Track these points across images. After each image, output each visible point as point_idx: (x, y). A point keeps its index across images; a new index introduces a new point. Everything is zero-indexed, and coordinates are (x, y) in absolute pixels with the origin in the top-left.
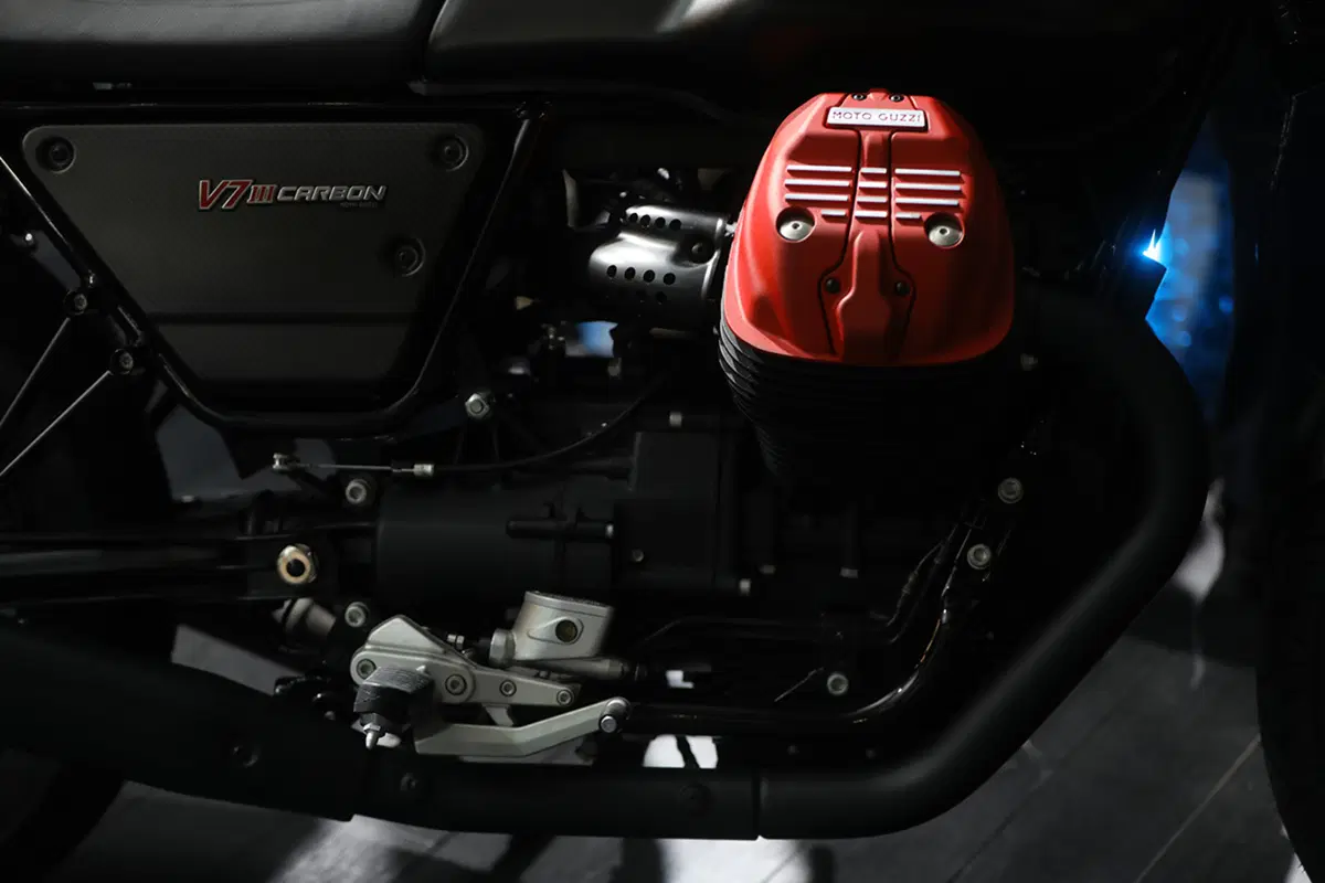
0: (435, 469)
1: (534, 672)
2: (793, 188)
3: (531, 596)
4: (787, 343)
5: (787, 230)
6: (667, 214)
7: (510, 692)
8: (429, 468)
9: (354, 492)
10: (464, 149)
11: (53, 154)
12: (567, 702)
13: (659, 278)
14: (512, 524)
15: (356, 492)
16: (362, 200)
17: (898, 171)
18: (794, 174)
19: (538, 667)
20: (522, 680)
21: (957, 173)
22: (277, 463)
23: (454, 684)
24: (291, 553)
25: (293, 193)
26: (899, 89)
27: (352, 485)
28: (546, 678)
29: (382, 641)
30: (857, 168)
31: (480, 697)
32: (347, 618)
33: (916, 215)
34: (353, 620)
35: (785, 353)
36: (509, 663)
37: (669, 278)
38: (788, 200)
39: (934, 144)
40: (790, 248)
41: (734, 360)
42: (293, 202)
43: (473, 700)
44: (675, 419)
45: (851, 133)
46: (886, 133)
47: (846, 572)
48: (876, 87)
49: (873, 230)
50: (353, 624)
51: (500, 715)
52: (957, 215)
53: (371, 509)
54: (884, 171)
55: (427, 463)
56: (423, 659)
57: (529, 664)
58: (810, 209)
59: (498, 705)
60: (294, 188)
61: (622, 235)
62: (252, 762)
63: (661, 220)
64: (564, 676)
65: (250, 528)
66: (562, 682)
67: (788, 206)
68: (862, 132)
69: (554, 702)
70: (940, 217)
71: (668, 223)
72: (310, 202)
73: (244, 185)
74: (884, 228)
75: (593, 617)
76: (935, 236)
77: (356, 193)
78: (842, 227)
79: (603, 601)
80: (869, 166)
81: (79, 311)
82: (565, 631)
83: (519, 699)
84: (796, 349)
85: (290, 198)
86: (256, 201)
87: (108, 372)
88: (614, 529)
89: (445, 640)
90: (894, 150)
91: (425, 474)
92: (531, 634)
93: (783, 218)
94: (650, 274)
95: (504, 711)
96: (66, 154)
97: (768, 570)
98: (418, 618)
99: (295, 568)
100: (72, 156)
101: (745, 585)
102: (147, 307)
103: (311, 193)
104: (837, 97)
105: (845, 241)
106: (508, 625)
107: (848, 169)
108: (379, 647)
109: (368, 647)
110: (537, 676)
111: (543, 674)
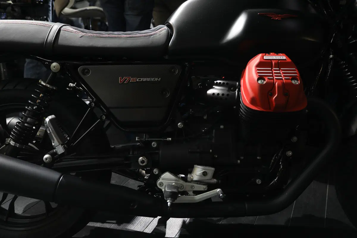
0: (171, 139)
1: (197, 183)
2: (259, 73)
3: (195, 166)
4: (260, 108)
5: (260, 82)
6: (221, 82)
7: (193, 188)
8: (170, 139)
9: (154, 145)
10: (177, 70)
11: (85, 72)
12: (206, 189)
13: (220, 95)
14: (189, 150)
15: (154, 144)
16: (155, 81)
17: (281, 69)
18: (258, 70)
19: (197, 182)
20: (196, 185)
21: (295, 69)
22: (137, 139)
23: (181, 187)
24: (142, 159)
25: (140, 80)
26: (277, 52)
27: (153, 143)
28: (199, 184)
29: (164, 178)
30: (272, 69)
31: (187, 189)
32: (154, 172)
33: (289, 78)
34: (155, 173)
35: (260, 110)
36: (192, 181)
37: (228, 95)
38: (259, 75)
39: (288, 63)
40: (261, 86)
41: (244, 112)
42: (141, 82)
43: (185, 190)
44: (222, 127)
45: (270, 61)
46: (278, 61)
47: (258, 158)
48: (272, 52)
49: (279, 81)
50: (156, 174)
51: (191, 193)
52: (298, 78)
53: (157, 148)
54: (278, 69)
55: (170, 138)
56: (174, 182)
57: (196, 181)
58: (265, 77)
59: (191, 191)
60: (140, 79)
61: (214, 86)
62: (136, 207)
63: (220, 83)
64: (204, 183)
65: (131, 153)
66: (204, 185)
67: (259, 77)
68: (272, 61)
69: (203, 190)
70: (294, 78)
71: (222, 83)
72: (144, 81)
73: (129, 78)
74: (282, 81)
75: (211, 170)
76: (293, 82)
77: (154, 79)
78: (272, 81)
79: (212, 166)
80: (275, 68)
81: (92, 106)
82: (205, 174)
83: (195, 189)
84: (261, 109)
85: (139, 81)
86: (132, 81)
87: (99, 120)
88: (212, 150)
89: (177, 176)
90: (280, 64)
91: (170, 140)
92: (197, 174)
93: (258, 80)
94: (218, 94)
95: (192, 192)
96: (88, 72)
97: (242, 158)
98: (172, 172)
99: (143, 162)
100: (90, 72)
101: (239, 161)
102: (108, 105)
103: (145, 80)
104: (264, 54)
105: (274, 84)
106: (191, 172)
107: (270, 69)
108: (163, 179)
109: (161, 179)
110: (197, 184)
111: (199, 183)
